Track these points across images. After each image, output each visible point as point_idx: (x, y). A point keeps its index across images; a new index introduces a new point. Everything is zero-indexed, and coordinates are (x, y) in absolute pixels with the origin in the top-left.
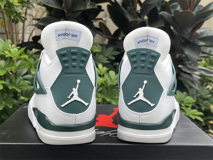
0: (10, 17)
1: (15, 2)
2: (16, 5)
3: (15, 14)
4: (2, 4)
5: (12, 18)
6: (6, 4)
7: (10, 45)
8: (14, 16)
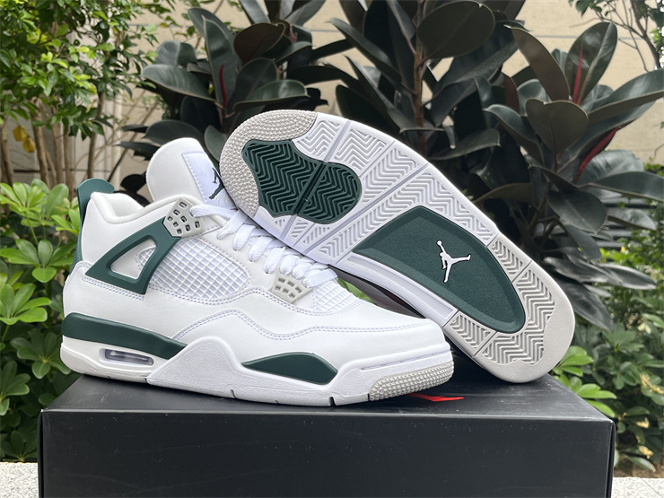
0: (66, 122)
1: (81, 80)
2: (83, 88)
3: (79, 113)
4: (46, 85)
5: (72, 123)
6: (57, 86)
7: (66, 200)
8: (74, 120)
